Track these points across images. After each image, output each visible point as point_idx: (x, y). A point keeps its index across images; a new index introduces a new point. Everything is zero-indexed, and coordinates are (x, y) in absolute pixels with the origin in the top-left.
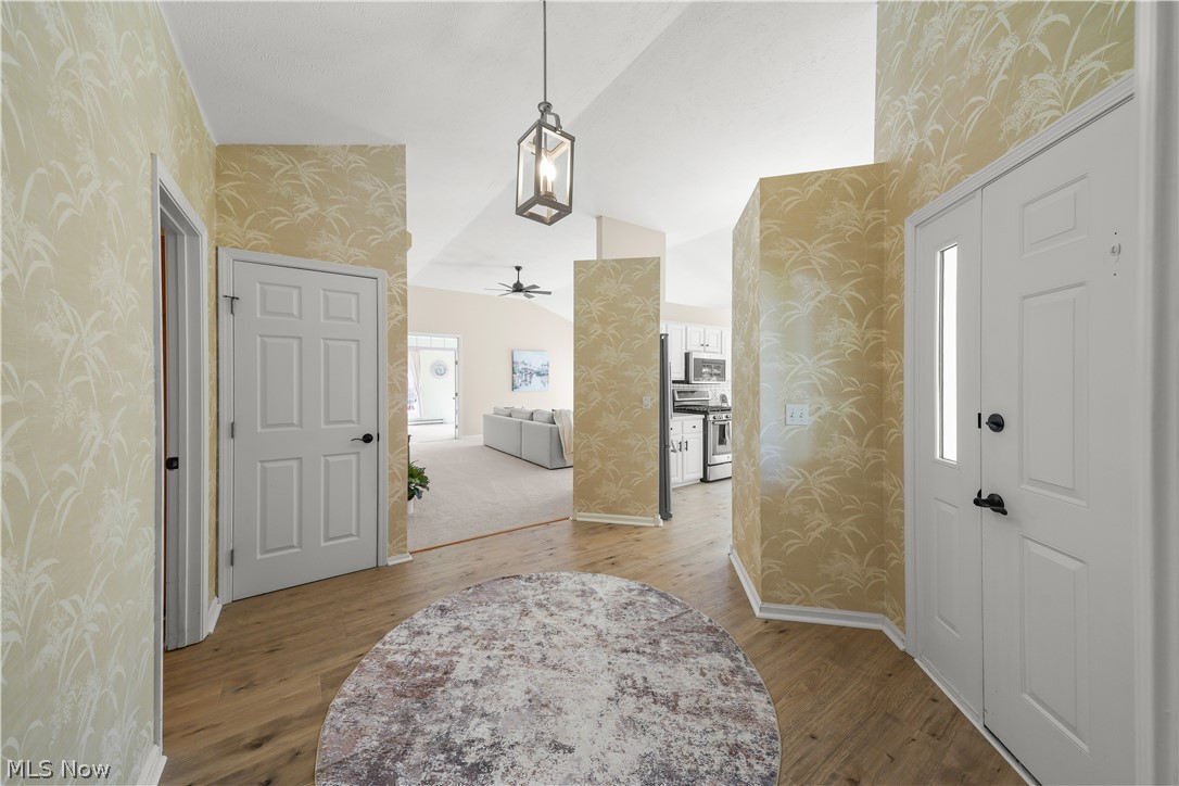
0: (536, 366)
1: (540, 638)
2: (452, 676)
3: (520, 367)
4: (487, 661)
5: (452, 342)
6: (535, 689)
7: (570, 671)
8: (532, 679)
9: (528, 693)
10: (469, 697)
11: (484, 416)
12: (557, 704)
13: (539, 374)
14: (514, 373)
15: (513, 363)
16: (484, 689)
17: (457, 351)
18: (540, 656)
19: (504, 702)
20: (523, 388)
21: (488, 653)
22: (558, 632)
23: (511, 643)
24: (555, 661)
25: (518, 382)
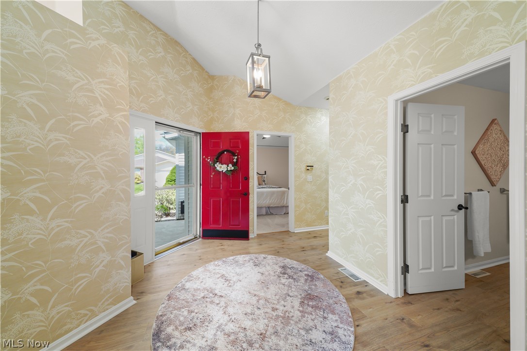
1: (257, 312)
2: (299, 300)
4: (285, 304)
6: (265, 289)
7: (250, 293)
8: (265, 292)
9: (268, 288)
10: (290, 291)
12: (258, 283)
16: (285, 293)
18: (260, 301)
19: (277, 287)
21: (285, 309)
22: (246, 314)
23: (273, 313)
24: (254, 298)
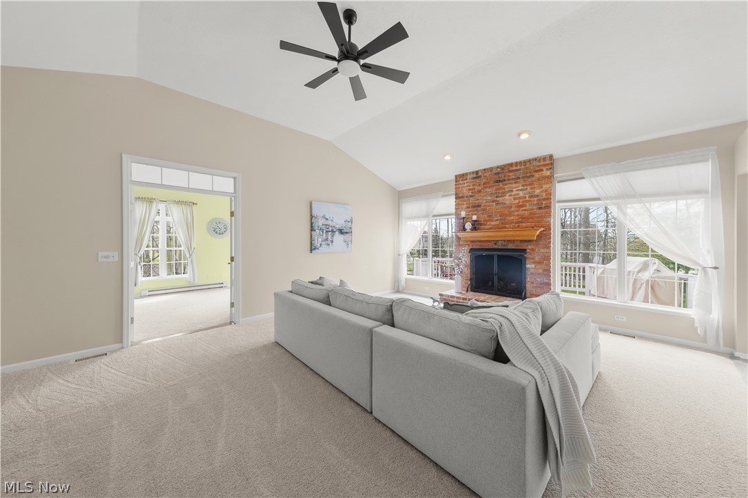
0: (339, 222)
3: (321, 222)
5: (226, 184)
11: (276, 295)
13: (341, 232)
14: (312, 229)
15: (312, 216)
17: (234, 196)
20: (324, 248)
25: (318, 241)
